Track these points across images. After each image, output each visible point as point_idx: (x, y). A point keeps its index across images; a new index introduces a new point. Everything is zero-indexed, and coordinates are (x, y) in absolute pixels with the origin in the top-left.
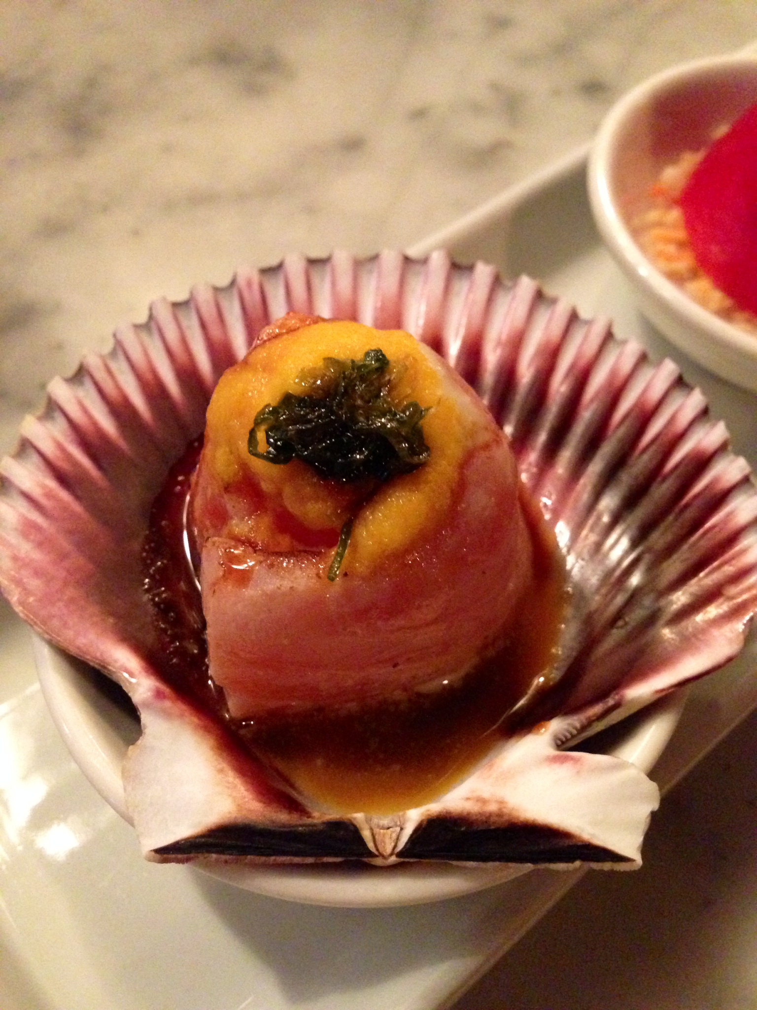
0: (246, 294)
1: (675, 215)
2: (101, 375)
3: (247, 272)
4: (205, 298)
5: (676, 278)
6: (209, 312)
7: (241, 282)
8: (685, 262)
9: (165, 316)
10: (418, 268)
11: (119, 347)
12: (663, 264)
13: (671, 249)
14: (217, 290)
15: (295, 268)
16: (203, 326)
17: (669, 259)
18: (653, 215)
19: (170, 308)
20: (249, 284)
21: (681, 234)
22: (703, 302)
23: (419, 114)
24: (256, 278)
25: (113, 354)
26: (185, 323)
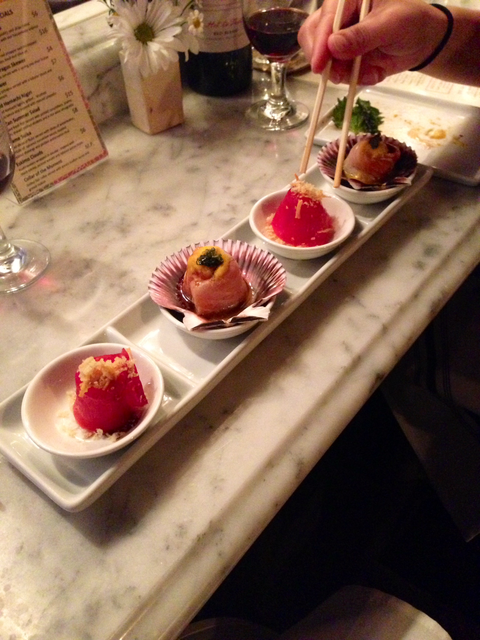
0: (185, 252)
1: (271, 227)
2: (161, 269)
3: (184, 248)
4: (177, 254)
5: (273, 239)
6: (178, 256)
7: (183, 250)
8: (274, 236)
9: (170, 258)
10: (217, 242)
11: (162, 264)
12: (270, 237)
13: (271, 234)
14: (179, 252)
15: (193, 246)
16: (178, 259)
17: (271, 236)
18: (266, 228)
19: (171, 257)
20: (185, 250)
21: (273, 231)
22: (279, 243)
23: (210, 215)
24: (186, 249)
25: (162, 265)
26: (174, 258)
